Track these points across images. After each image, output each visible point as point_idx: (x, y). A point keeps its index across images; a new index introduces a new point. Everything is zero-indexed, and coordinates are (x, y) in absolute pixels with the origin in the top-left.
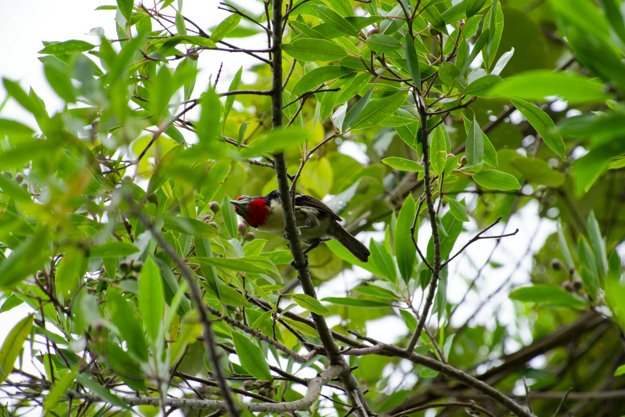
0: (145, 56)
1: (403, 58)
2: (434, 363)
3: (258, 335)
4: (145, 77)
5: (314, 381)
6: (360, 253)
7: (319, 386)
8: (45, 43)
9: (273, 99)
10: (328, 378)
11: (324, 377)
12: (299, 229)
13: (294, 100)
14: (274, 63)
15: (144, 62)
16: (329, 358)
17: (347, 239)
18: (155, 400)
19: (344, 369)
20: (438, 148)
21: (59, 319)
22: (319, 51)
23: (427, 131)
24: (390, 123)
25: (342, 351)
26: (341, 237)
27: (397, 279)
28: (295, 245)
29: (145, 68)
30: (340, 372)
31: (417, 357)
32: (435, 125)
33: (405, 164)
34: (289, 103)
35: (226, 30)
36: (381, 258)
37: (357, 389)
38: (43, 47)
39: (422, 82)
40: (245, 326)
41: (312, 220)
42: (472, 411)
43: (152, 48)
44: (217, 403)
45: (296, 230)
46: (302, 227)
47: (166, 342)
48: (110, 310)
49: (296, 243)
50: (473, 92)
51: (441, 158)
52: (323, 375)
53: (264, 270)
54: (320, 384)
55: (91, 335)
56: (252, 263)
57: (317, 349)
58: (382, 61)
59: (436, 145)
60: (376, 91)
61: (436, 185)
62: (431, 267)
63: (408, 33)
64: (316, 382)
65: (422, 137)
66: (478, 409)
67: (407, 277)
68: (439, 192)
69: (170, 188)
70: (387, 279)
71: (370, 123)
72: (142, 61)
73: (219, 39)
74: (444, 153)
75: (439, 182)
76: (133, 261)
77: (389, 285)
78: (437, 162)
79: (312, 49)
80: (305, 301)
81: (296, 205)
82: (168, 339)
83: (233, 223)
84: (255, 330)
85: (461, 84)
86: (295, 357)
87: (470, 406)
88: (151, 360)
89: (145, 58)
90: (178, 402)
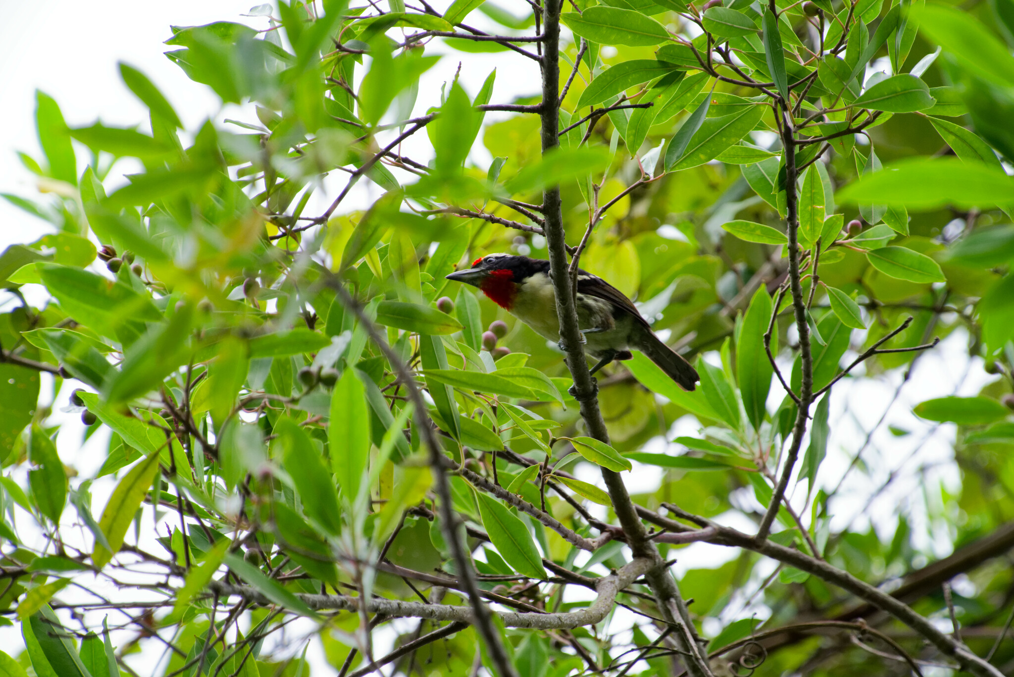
0: (339, 46)
1: (758, 52)
2: (801, 557)
3: (517, 502)
4: (339, 81)
5: (606, 581)
6: (682, 376)
7: (614, 590)
8: (174, 29)
9: (543, 120)
10: (628, 577)
11: (623, 576)
12: (583, 335)
13: (578, 122)
14: (545, 61)
15: (336, 56)
16: (631, 545)
17: (661, 353)
18: (352, 601)
19: (655, 564)
20: (813, 200)
21: (195, 478)
22: (623, 29)
23: (795, 171)
24: (736, 158)
25: (652, 535)
26: (650, 349)
27: (741, 423)
28: (577, 360)
29: (337, 65)
30: (648, 568)
31: (774, 548)
32: (808, 162)
33: (758, 232)
34: (569, 126)
35: (468, 6)
36: (715, 389)
37: (676, 598)
38: (172, 35)
39: (789, 90)
40: (496, 486)
41: (603, 319)
42: (860, 636)
43: (348, 33)
44: (451, 610)
45: (579, 335)
46: (588, 330)
47: (371, 503)
48: (281, 451)
49: (579, 357)
50: (874, 102)
51: (816, 218)
52: (621, 572)
53: (529, 392)
54: (616, 586)
55: (251, 488)
56: (510, 379)
57: (611, 532)
58: (725, 55)
59: (809, 195)
60: (714, 104)
61: (807, 264)
62: (797, 398)
63: (769, 8)
64: (609, 583)
65: (787, 180)
66: (870, 633)
67: (757, 420)
68: (812, 274)
69: (379, 259)
70: (725, 423)
71: (702, 157)
72: (334, 54)
73: (457, 20)
74: (821, 209)
75: (813, 258)
76: (321, 368)
77: (729, 434)
78: (809, 223)
79: (611, 25)
80: (593, 450)
81: (580, 291)
82: (375, 498)
83: (475, 332)
84: (512, 494)
85: (852, 92)
86: (575, 541)
87: (858, 628)
88: (346, 533)
89: (338, 50)
90: (388, 606)
